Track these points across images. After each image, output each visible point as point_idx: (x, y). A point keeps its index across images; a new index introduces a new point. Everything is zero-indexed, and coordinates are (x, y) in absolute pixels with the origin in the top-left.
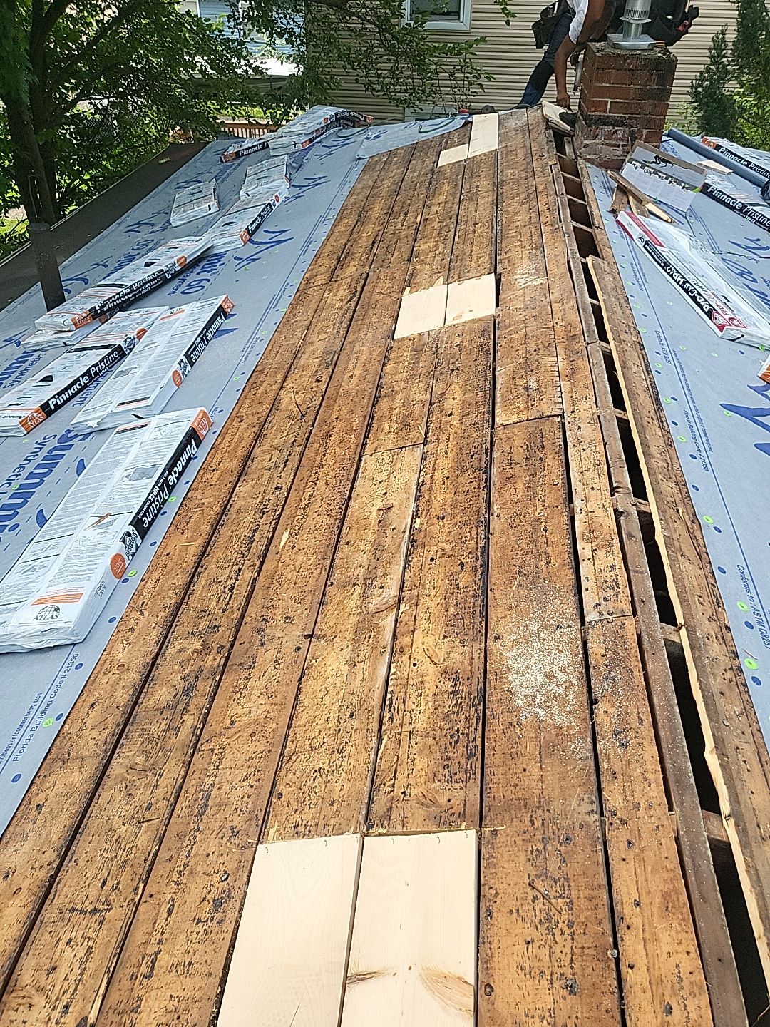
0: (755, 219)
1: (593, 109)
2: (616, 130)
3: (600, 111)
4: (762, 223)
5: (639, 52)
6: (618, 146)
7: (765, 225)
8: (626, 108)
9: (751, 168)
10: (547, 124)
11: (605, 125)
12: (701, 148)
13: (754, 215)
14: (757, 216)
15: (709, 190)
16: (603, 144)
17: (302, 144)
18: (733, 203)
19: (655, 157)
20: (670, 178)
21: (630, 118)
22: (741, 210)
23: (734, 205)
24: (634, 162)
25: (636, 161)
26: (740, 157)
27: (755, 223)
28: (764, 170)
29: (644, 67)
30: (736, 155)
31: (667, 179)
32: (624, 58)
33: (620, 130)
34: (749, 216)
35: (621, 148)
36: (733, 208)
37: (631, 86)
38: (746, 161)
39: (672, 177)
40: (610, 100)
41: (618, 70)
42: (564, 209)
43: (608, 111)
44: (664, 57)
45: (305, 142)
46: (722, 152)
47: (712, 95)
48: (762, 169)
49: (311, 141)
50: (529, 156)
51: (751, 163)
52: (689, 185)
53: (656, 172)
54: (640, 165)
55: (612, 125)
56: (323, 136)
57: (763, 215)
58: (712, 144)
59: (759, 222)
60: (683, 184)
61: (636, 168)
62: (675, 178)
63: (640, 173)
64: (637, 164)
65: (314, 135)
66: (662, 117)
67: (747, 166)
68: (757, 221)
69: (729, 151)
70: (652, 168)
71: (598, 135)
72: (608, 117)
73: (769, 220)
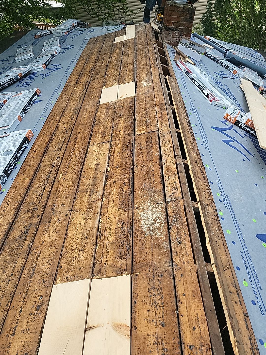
0: (222, 64)
1: (167, 25)
2: (176, 32)
3: (170, 25)
4: (224, 66)
5: (183, 5)
6: (177, 38)
7: (225, 67)
8: (179, 25)
9: (220, 47)
10: (152, 29)
11: (172, 30)
12: (204, 40)
13: (221, 63)
15: (207, 54)
16: (171, 37)
17: (65, 33)
18: (215, 59)
19: (189, 42)
20: (194, 50)
21: (180, 28)
22: (217, 61)
24: (182, 44)
25: (183, 43)
26: (217, 43)
27: (222, 66)
28: (225, 48)
29: (185, 11)
30: (215, 43)
31: (193, 50)
32: (178, 7)
33: (177, 32)
34: (220, 63)
35: (177, 39)
36: (215, 61)
37: (180, 17)
38: (219, 45)
39: (195, 49)
40: (173, 22)
41: (176, 11)
42: (158, 59)
43: (173, 25)
44: (191, 7)
45: (66, 32)
46: (211, 41)
47: (207, 22)
48: (224, 47)
49: (68, 32)
50: (146, 40)
51: (220, 45)
52: (200, 52)
53: (189, 47)
54: (184, 45)
55: (174, 30)
56: (73, 30)
57: (224, 63)
58: (207, 38)
59: (223, 66)
60: (198, 52)
61: (182, 46)
62: (196, 50)
63: (184, 48)
64: (183, 44)
65: (69, 30)
66: (191, 28)
67: (219, 46)
69: (213, 41)
70: (187, 46)
71: (169, 34)
72: (173, 27)
73: (226, 65)
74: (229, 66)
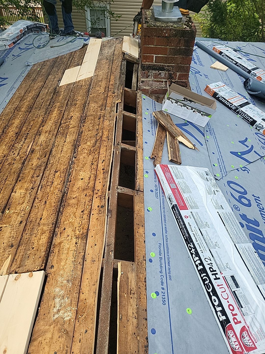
0: (243, 117)
1: (144, 61)
2: (161, 73)
3: (148, 62)
4: (247, 120)
5: (172, 24)
6: (162, 82)
7: (248, 121)
8: (166, 60)
9: (238, 66)
10: (124, 56)
11: (153, 70)
12: (212, 53)
13: (242, 114)
14: (244, 115)
15: (217, 96)
16: (153, 81)
17: (9, 45)
18: (231, 106)
19: (184, 98)
20: (194, 109)
21: (168, 66)
22: (235, 110)
23: (231, 107)
24: (171, 100)
25: (172, 99)
26: (232, 59)
27: (243, 119)
28: (244, 67)
29: (175, 35)
30: (230, 58)
31: (192, 109)
32: (161, 29)
33: (163, 73)
34: (240, 114)
35: (164, 83)
36: (230, 109)
37: (167, 47)
38: (235, 61)
39: (195, 109)
40: (155, 56)
41: (158, 37)
43: (154, 62)
44: (188, 28)
45: (11, 44)
46: (223, 56)
49: (14, 43)
51: (238, 63)
52: (205, 113)
53: (185, 105)
54: (175, 101)
55: (157, 70)
56: (22, 39)
57: (247, 115)
58: (218, 51)
59: (245, 119)
60: (202, 113)
61: (172, 103)
62: (197, 110)
63: (175, 106)
64: (173, 101)
65: (16, 39)
66: (188, 65)
67: (236, 64)
68: (244, 118)
69: (226, 56)
70: (182, 103)
71: (149, 76)
72: (154, 65)
73: (251, 118)
74: (256, 122)
